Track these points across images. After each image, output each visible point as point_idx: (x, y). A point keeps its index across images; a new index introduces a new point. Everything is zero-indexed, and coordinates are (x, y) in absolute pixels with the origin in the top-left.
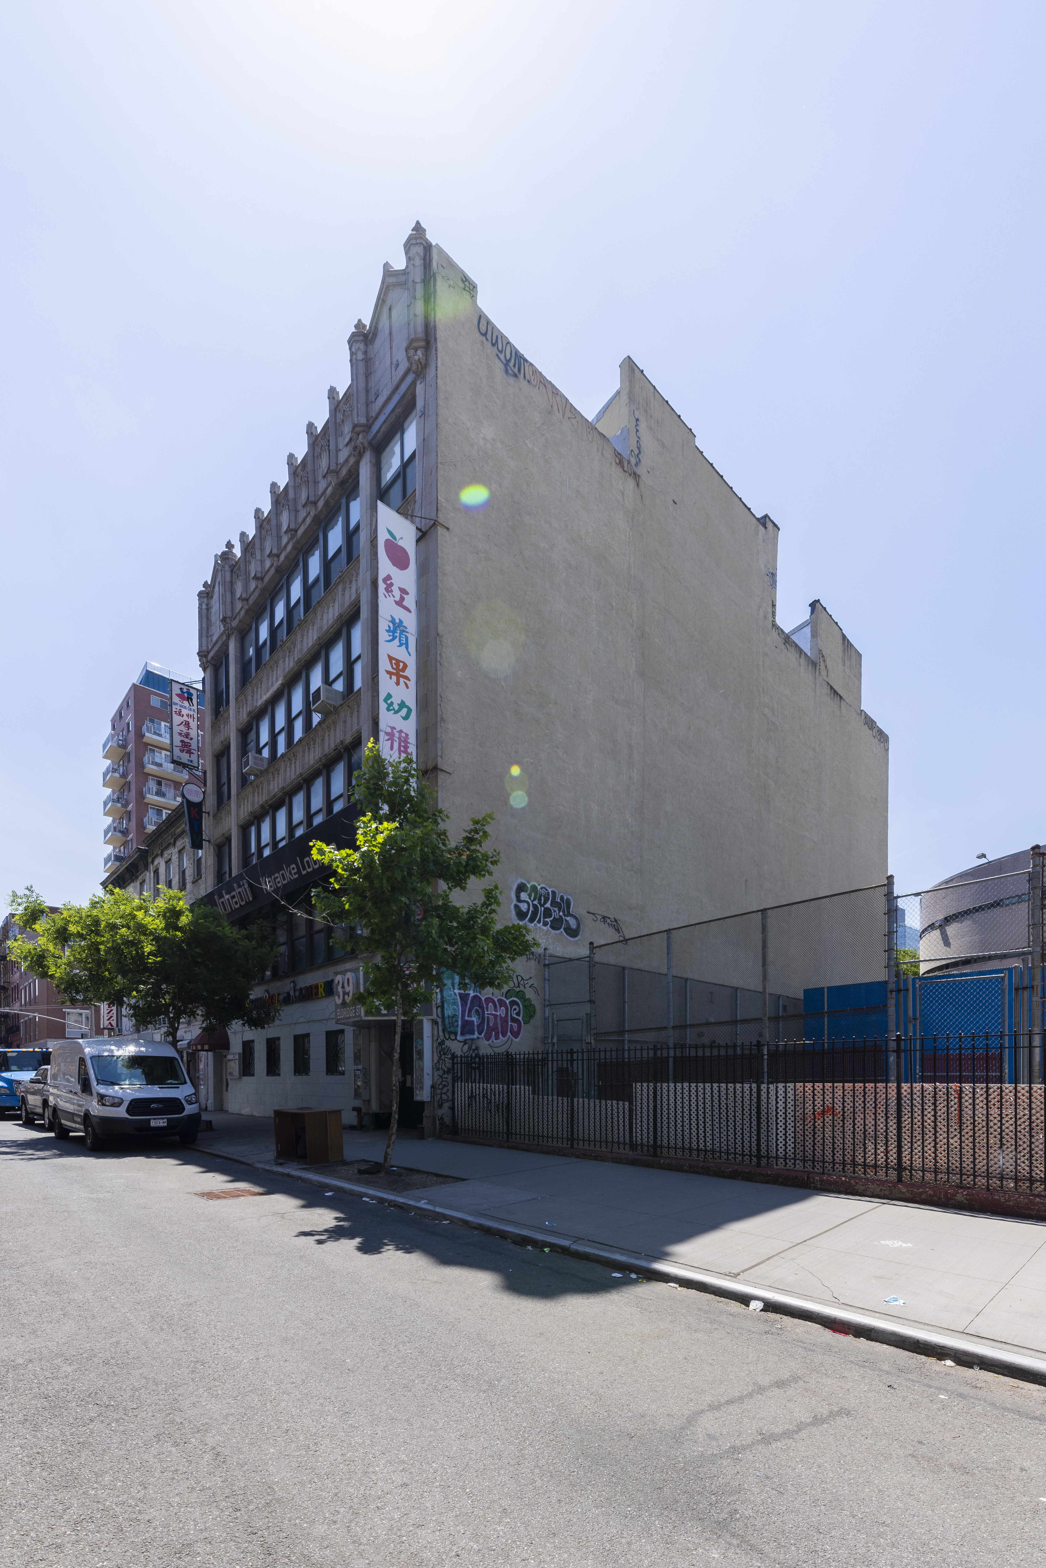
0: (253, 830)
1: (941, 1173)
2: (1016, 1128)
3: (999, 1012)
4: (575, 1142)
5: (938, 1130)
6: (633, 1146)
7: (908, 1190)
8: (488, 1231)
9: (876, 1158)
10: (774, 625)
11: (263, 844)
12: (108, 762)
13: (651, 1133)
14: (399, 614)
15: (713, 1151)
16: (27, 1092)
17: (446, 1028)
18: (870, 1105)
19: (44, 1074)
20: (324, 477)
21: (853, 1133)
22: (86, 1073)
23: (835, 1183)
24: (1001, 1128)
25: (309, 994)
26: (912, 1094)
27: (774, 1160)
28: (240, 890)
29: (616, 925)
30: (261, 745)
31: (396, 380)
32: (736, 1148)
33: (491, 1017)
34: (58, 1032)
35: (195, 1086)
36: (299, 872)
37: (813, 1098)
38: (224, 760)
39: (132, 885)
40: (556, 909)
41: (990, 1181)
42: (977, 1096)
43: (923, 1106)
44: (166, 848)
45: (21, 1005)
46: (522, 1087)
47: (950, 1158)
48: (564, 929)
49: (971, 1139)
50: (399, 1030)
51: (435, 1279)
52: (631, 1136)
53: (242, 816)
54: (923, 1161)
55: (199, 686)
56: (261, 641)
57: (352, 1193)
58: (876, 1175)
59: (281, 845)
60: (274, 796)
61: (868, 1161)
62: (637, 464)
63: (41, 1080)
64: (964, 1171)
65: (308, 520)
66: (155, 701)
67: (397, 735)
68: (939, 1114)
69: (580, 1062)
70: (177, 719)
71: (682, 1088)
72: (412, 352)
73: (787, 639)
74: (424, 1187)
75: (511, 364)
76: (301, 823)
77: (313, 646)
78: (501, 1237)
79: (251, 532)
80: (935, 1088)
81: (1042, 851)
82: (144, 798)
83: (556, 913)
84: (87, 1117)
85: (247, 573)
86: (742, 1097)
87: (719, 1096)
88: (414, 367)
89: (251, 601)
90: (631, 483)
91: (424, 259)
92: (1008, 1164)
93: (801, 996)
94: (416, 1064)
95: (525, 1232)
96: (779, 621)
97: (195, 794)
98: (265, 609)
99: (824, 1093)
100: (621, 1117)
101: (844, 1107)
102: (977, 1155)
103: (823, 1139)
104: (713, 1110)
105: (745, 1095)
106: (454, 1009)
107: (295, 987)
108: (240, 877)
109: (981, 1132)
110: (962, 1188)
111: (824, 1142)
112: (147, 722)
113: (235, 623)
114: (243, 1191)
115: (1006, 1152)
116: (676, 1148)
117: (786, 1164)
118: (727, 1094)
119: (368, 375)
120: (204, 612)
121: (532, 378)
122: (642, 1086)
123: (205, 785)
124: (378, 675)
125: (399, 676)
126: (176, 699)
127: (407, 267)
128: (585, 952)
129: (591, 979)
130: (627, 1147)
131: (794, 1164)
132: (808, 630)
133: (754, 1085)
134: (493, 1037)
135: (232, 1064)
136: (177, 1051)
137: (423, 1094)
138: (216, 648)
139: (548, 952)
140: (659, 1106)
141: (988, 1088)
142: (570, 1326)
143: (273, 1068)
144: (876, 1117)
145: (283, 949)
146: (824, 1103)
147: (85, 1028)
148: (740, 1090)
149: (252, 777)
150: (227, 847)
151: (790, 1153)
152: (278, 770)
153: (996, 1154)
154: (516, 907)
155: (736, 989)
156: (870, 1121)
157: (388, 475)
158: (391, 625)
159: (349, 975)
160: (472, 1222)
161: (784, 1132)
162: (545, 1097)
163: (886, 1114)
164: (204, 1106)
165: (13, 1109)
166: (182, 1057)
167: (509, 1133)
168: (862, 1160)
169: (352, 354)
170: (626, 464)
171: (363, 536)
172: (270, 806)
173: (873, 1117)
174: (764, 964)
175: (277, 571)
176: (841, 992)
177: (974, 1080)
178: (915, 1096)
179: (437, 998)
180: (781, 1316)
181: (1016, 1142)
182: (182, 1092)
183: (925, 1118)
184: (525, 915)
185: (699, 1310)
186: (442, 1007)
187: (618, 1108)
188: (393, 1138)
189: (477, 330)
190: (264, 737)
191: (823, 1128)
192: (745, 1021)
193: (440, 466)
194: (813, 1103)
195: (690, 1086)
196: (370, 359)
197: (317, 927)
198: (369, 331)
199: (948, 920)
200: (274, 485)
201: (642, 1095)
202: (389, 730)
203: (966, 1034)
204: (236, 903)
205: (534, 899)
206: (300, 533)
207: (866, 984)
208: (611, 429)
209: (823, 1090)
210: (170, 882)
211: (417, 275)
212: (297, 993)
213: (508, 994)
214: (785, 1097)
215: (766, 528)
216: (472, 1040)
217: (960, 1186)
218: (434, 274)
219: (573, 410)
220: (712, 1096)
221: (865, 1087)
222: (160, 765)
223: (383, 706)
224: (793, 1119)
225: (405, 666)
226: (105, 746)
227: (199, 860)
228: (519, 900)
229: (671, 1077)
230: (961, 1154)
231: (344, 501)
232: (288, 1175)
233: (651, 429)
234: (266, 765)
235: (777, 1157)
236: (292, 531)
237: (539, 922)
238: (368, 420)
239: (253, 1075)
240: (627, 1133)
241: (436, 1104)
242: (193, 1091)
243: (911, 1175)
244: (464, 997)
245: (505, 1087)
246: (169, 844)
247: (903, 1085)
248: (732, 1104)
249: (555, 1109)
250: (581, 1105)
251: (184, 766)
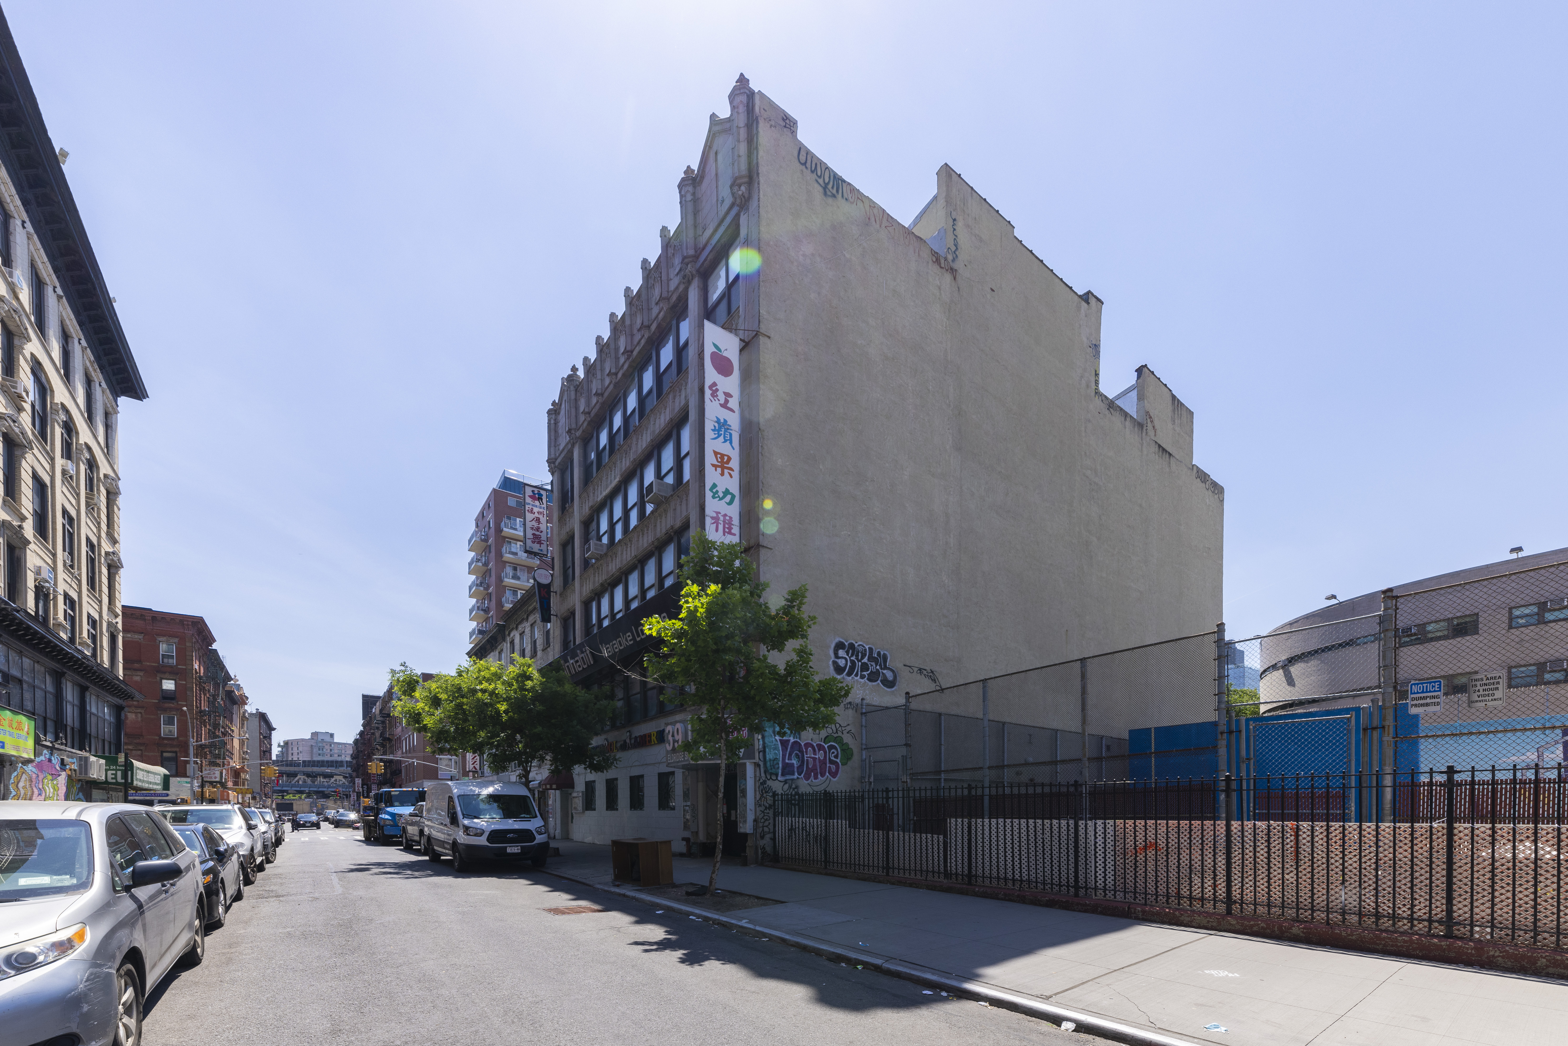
0: (594, 604)
1: (1275, 907)
2: (1360, 865)
3: (1345, 752)
4: (891, 871)
5: (1272, 865)
6: (947, 875)
7: (1238, 923)
8: (805, 948)
9: (1202, 891)
10: (1097, 393)
11: (603, 616)
12: (473, 554)
13: (966, 864)
14: (724, 414)
15: (1029, 881)
16: (408, 823)
17: (768, 770)
18: (1196, 841)
19: (421, 810)
20: (657, 304)
21: (1178, 867)
22: (454, 807)
23: (1158, 914)
24: (1343, 864)
25: (643, 742)
26: (1242, 831)
27: (1093, 892)
28: (583, 655)
29: (932, 676)
30: (601, 533)
31: (722, 213)
32: (1052, 879)
33: (811, 760)
34: (433, 774)
35: (545, 818)
36: (634, 639)
37: (1135, 833)
38: (569, 547)
39: (492, 654)
40: (873, 664)
41: (1331, 916)
42: (1316, 834)
43: (1255, 843)
44: (521, 623)
45: (403, 753)
46: (840, 821)
47: (1286, 893)
48: (881, 681)
49: (1309, 875)
50: (723, 773)
51: (753, 989)
52: (945, 866)
53: (584, 594)
54: (1255, 895)
55: (549, 487)
56: (601, 446)
57: (680, 912)
58: (1202, 907)
59: (619, 616)
60: (612, 575)
61: (1194, 894)
62: (954, 260)
63: (418, 814)
64: (1301, 905)
65: (643, 342)
66: (512, 502)
67: (722, 518)
68: (1273, 850)
69: (896, 800)
70: (529, 516)
71: (997, 824)
72: (736, 188)
73: (1111, 405)
74: (746, 908)
75: (830, 186)
76: (636, 597)
77: (647, 447)
78: (817, 954)
79: (593, 357)
80: (1269, 826)
81: (1394, 594)
82: (502, 581)
83: (873, 667)
84: (455, 844)
85: (589, 390)
86: (1059, 832)
87: (1035, 831)
88: (738, 201)
89: (593, 414)
90: (948, 277)
91: (748, 106)
92: (1351, 900)
93: (1126, 736)
94: (740, 801)
95: (839, 951)
96: (1102, 388)
97: (544, 577)
98: (605, 419)
99: (1146, 829)
100: (936, 849)
101: (1168, 843)
102: (1315, 891)
103: (1145, 872)
104: (1028, 844)
105: (1062, 830)
106: (775, 754)
107: (630, 736)
108: (581, 646)
109: (1320, 868)
110: (1298, 921)
111: (1146, 875)
112: (505, 520)
113: (578, 433)
114: (584, 908)
115: (1349, 888)
116: (991, 878)
117: (1106, 894)
118: (1043, 829)
119: (696, 213)
120: (553, 426)
121: (850, 196)
122: (956, 821)
123: (553, 570)
124: (704, 468)
125: (723, 468)
126: (528, 500)
127: (732, 115)
128: (901, 701)
129: (907, 725)
130: (942, 876)
131: (1114, 895)
132: (1134, 394)
133: (1071, 822)
134: (812, 778)
135: (576, 800)
136: (530, 790)
137: (747, 827)
138: (562, 455)
139: (865, 702)
140: (973, 840)
141: (1328, 827)
142: (879, 1037)
143: (612, 803)
144: (1203, 852)
145: (620, 704)
146: (1146, 839)
147: (454, 771)
148: (1057, 825)
149: (594, 561)
150: (571, 620)
151: (1110, 885)
152: (616, 554)
153: (1337, 890)
154: (834, 663)
155: (1056, 731)
156: (1196, 856)
157: (715, 296)
158: (716, 425)
159: (678, 726)
160: (790, 940)
161: (1103, 865)
162: (862, 831)
163: (1214, 850)
164: (552, 835)
165: (396, 836)
166: (534, 795)
167: (827, 862)
168: (1188, 893)
169: (681, 196)
170: (942, 261)
171: (692, 351)
172: (609, 584)
173: (1200, 852)
174: (1083, 709)
175: (615, 386)
176: (1168, 734)
177: (1313, 819)
178: (1246, 834)
179: (758, 744)
180: (1094, 1037)
181: (1360, 879)
182: (533, 824)
183: (1258, 854)
184: (843, 669)
185: (1009, 1027)
186: (764, 752)
187: (933, 841)
188: (718, 865)
189: (797, 161)
190: (604, 526)
191: (1145, 862)
192: (1063, 762)
193: (762, 284)
194: (1135, 838)
195: (1005, 822)
196: (698, 199)
197: (649, 686)
198: (697, 175)
199: (1291, 661)
200: (613, 315)
201: (956, 829)
202: (715, 515)
203: (1306, 773)
204: (579, 666)
205: (852, 655)
206: (635, 353)
207: (1198, 724)
208: (926, 232)
209: (1145, 826)
210: (524, 650)
211: (742, 120)
212: (633, 741)
213: (826, 740)
214: (1105, 833)
215: (1088, 303)
216: (792, 780)
217: (1297, 920)
218: (757, 118)
219: (890, 219)
220: (1028, 831)
221: (1191, 825)
222: (516, 554)
223: (708, 494)
224: (1112, 853)
225: (729, 459)
226: (470, 541)
227: (548, 632)
228: (837, 656)
229: (986, 813)
230: (1297, 889)
231: (674, 322)
232: (624, 895)
233: (968, 226)
234: (605, 550)
235: (1096, 888)
236: (628, 352)
237: (856, 675)
238: (696, 252)
239: (594, 810)
240: (942, 863)
241: (758, 836)
242: (543, 824)
243: (1242, 908)
244: (784, 743)
245: (823, 821)
246: (523, 620)
247: (1233, 822)
248: (1049, 839)
249: (871, 841)
250: (896, 837)
251: (535, 554)
